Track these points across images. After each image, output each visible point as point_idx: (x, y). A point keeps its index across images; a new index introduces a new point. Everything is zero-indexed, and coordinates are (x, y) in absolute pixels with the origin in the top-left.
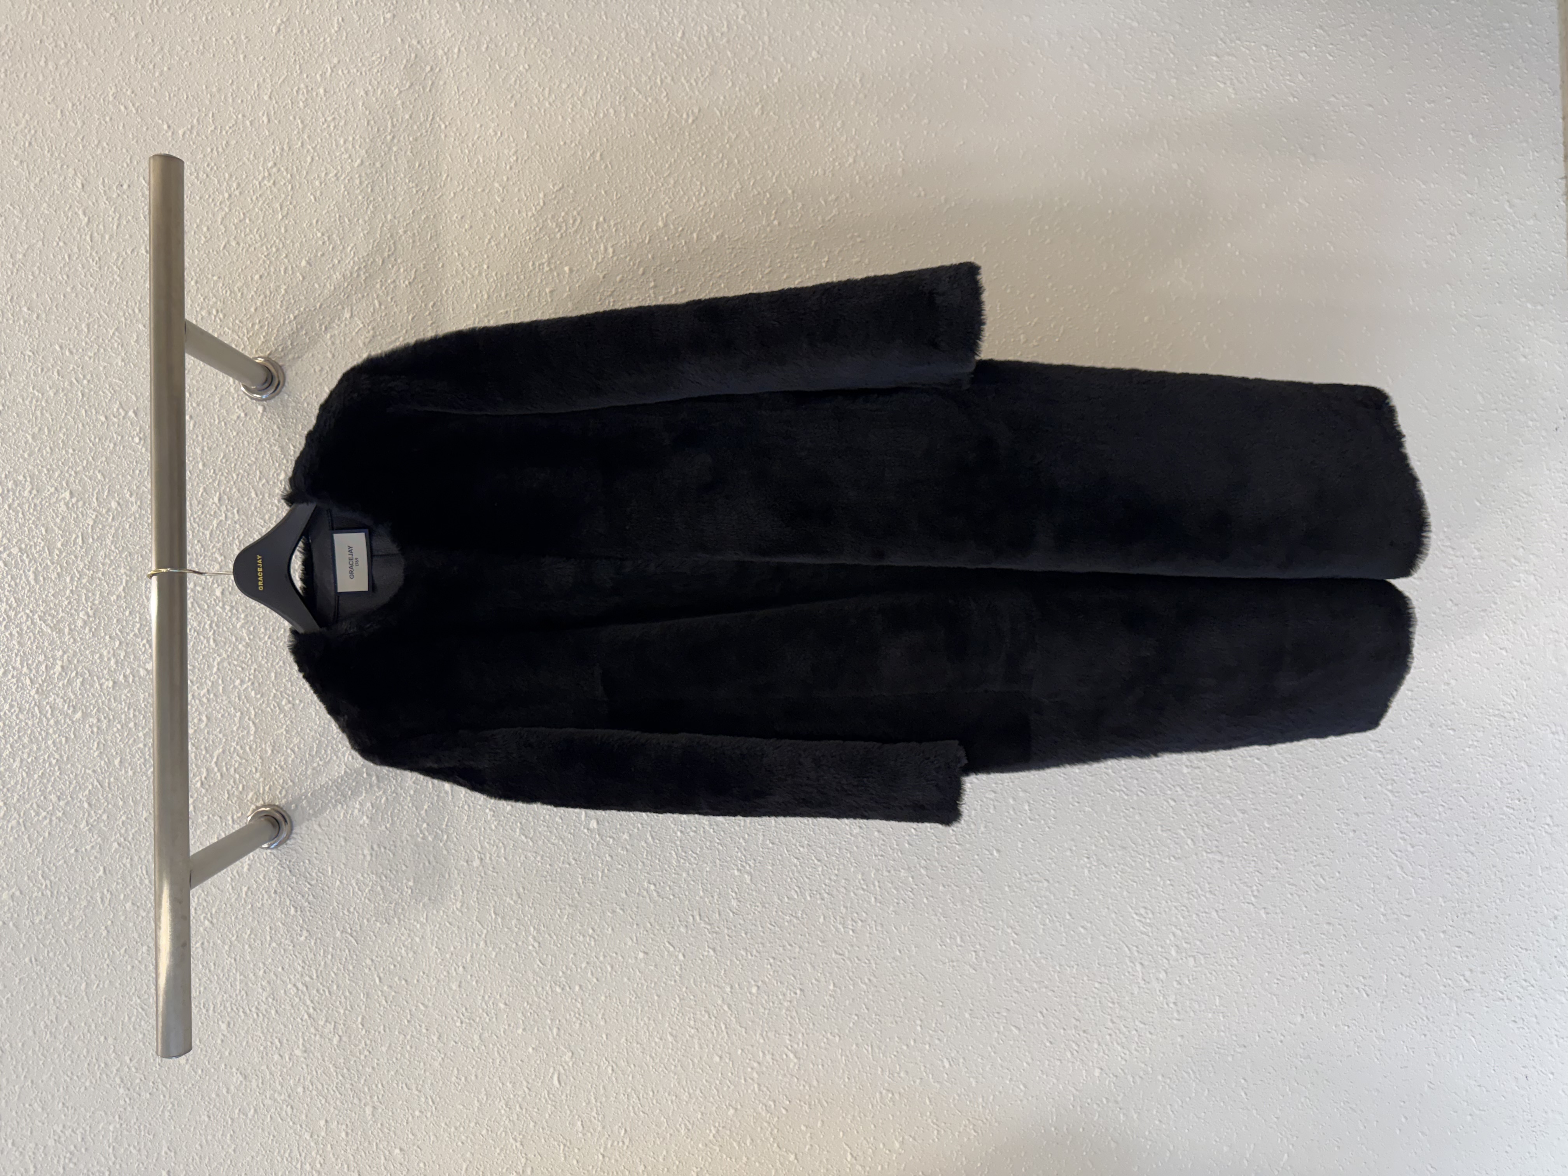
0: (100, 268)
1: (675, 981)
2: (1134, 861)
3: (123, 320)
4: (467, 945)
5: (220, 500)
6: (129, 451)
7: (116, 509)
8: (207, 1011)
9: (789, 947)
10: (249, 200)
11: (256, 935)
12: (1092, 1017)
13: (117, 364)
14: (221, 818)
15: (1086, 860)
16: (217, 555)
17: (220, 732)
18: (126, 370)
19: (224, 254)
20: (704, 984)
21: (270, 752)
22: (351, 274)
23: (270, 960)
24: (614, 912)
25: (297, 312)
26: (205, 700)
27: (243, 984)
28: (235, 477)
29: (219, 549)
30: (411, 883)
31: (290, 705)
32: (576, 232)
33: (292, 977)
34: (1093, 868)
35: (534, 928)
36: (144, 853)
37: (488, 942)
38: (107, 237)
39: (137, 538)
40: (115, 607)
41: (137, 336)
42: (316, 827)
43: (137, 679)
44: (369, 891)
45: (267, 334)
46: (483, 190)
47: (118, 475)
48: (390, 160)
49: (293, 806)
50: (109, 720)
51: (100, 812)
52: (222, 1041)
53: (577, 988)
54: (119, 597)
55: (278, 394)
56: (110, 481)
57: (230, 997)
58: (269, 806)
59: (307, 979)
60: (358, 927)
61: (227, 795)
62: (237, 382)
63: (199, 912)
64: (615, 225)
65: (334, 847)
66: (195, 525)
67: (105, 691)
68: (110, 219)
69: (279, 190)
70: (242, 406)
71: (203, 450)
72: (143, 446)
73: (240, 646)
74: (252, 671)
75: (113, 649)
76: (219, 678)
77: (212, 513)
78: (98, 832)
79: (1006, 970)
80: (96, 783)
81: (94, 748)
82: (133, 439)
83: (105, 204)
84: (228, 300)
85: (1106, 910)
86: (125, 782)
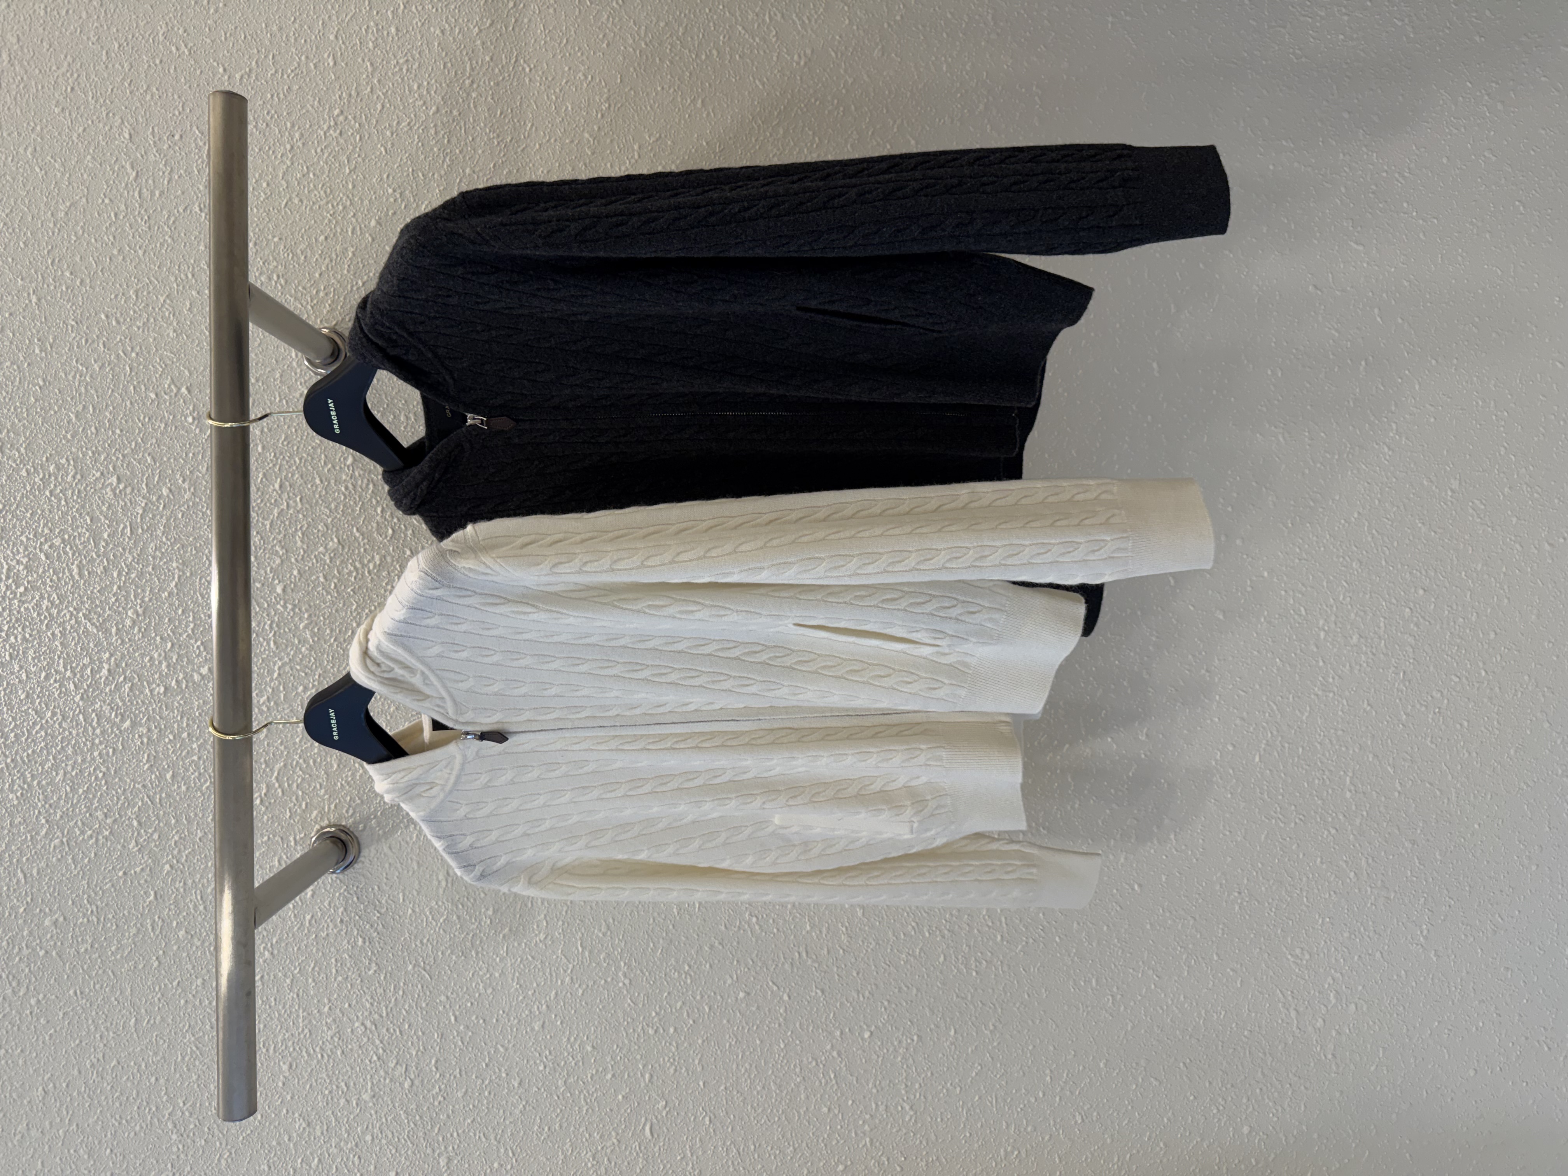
0: (149, 228)
1: (780, 1025)
2: (1291, 897)
3: (175, 286)
4: (551, 981)
5: (281, 487)
6: (182, 432)
7: (168, 496)
8: (267, 1050)
9: (905, 989)
10: (313, 151)
11: (320, 969)
12: (1240, 1068)
13: (168, 335)
14: (282, 838)
15: (1236, 894)
16: (278, 548)
17: (282, 743)
18: (178, 342)
19: (286, 213)
20: (811, 1028)
21: (335, 766)
23: (335, 996)
24: (712, 947)
25: (365, 278)
26: (264, 708)
27: (306, 1022)
28: (298, 461)
29: (280, 542)
30: (490, 912)
33: (359, 1015)
34: (1245, 904)
35: (625, 964)
36: (198, 876)
37: (575, 980)
38: (157, 193)
40: (166, 605)
41: (191, 304)
42: (386, 849)
43: (190, 684)
44: (444, 921)
45: (333, 302)
46: (572, 142)
47: (169, 459)
48: (469, 107)
49: (361, 826)
50: (161, 729)
51: (150, 831)
53: (672, 1030)
54: (170, 594)
56: (160, 465)
57: (292, 1035)
58: (334, 826)
59: (376, 1016)
60: (432, 959)
61: (288, 814)
62: (300, 354)
65: (406, 872)
67: (156, 698)
68: (161, 174)
69: (346, 141)
70: (305, 382)
71: (262, 431)
72: (197, 426)
73: (303, 649)
74: (317, 677)
75: (165, 651)
76: (280, 684)
77: (273, 501)
78: (149, 853)
79: (1146, 1016)
80: (146, 799)
81: (144, 761)
82: (185, 418)
83: (155, 156)
84: (290, 264)
85: (1258, 950)
86: (178, 798)
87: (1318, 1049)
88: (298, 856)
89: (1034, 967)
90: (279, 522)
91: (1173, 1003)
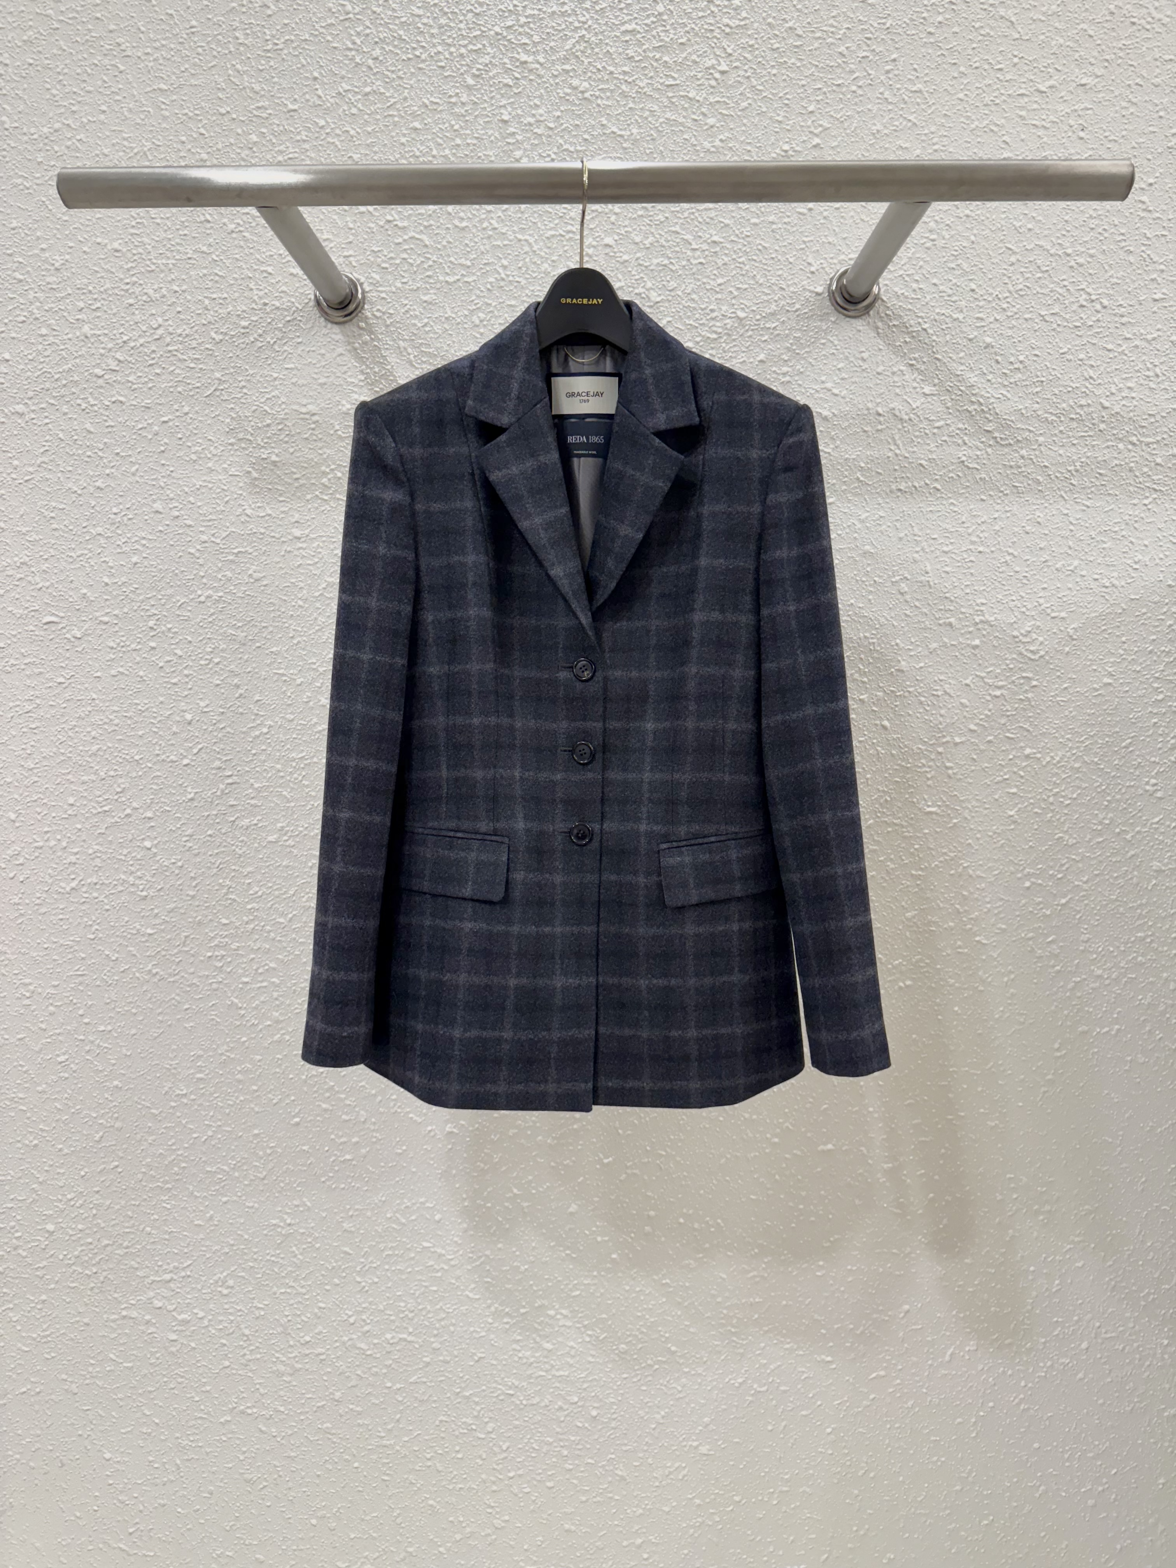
0: (986, 105)
1: (158, 755)
2: (285, 1277)
3: (926, 131)
4: (204, 521)
5: (714, 242)
6: (773, 138)
7: (706, 124)
8: (133, 227)
9: (194, 884)
10: (1064, 277)
11: (217, 282)
12: (113, 1222)
13: (875, 124)
14: (351, 242)
15: (288, 1221)
17: (449, 242)
18: (866, 135)
19: (1001, 248)
20: (155, 787)
21: (425, 298)
22: (973, 394)
23: (189, 297)
24: (237, 686)
25: (930, 331)
26: (485, 225)
27: (163, 267)
28: (741, 260)
30: (274, 458)
31: (477, 322)
32: (1021, 654)
33: (170, 322)
34: (279, 1230)
35: (221, 597)
36: (313, 155)
37: (204, 545)
38: (1023, 113)
39: (673, 147)
40: (593, 122)
41: (906, 148)
42: (339, 351)
43: (511, 147)
44: (265, 411)
45: (906, 297)
46: (1070, 548)
47: (745, 125)
48: (1108, 440)
49: (363, 325)
50: (464, 116)
51: (360, 105)
52: (99, 244)
53: (153, 644)
54: (604, 126)
55: (836, 309)
56: (738, 116)
57: (149, 253)
58: (364, 297)
59: (168, 340)
60: (226, 397)
61: (376, 249)
62: (852, 262)
63: (245, 218)
64: (1028, 699)
65: (316, 371)
66: (686, 215)
67: (497, 111)
68: (1044, 117)
69: (1074, 311)
70: (823, 268)
71: (773, 223)
72: (778, 154)
73: (546, 265)
74: (517, 279)
75: (545, 120)
76: (511, 241)
77: (700, 234)
78: (336, 103)
79: (165, 1128)
80: (393, 100)
81: (432, 99)
82: (787, 142)
83: (1062, 111)
84: (946, 252)
85: (232, 1242)
86: (394, 134)
87: (133, 1302)
88: (333, 259)
89: (216, 1015)
90: (678, 240)
91: (178, 1155)
